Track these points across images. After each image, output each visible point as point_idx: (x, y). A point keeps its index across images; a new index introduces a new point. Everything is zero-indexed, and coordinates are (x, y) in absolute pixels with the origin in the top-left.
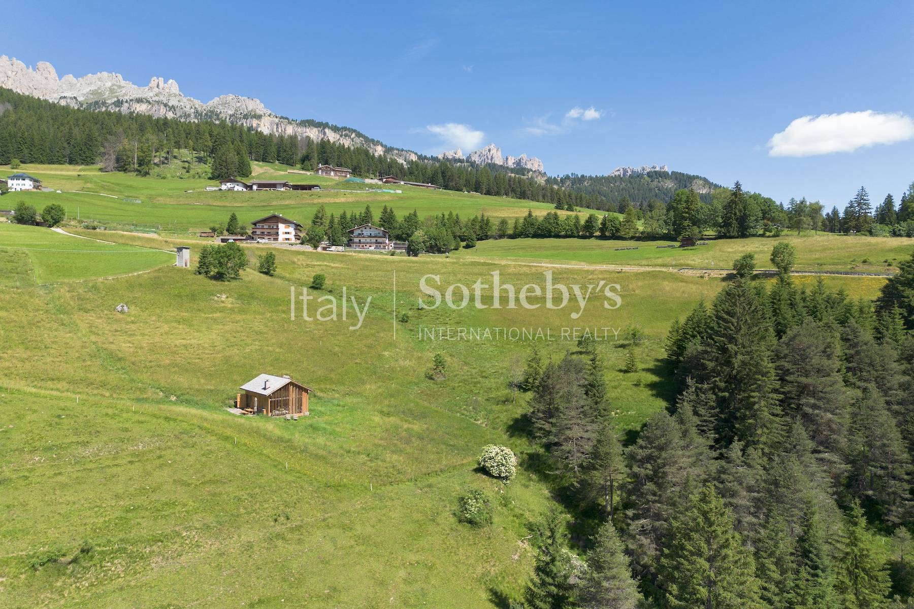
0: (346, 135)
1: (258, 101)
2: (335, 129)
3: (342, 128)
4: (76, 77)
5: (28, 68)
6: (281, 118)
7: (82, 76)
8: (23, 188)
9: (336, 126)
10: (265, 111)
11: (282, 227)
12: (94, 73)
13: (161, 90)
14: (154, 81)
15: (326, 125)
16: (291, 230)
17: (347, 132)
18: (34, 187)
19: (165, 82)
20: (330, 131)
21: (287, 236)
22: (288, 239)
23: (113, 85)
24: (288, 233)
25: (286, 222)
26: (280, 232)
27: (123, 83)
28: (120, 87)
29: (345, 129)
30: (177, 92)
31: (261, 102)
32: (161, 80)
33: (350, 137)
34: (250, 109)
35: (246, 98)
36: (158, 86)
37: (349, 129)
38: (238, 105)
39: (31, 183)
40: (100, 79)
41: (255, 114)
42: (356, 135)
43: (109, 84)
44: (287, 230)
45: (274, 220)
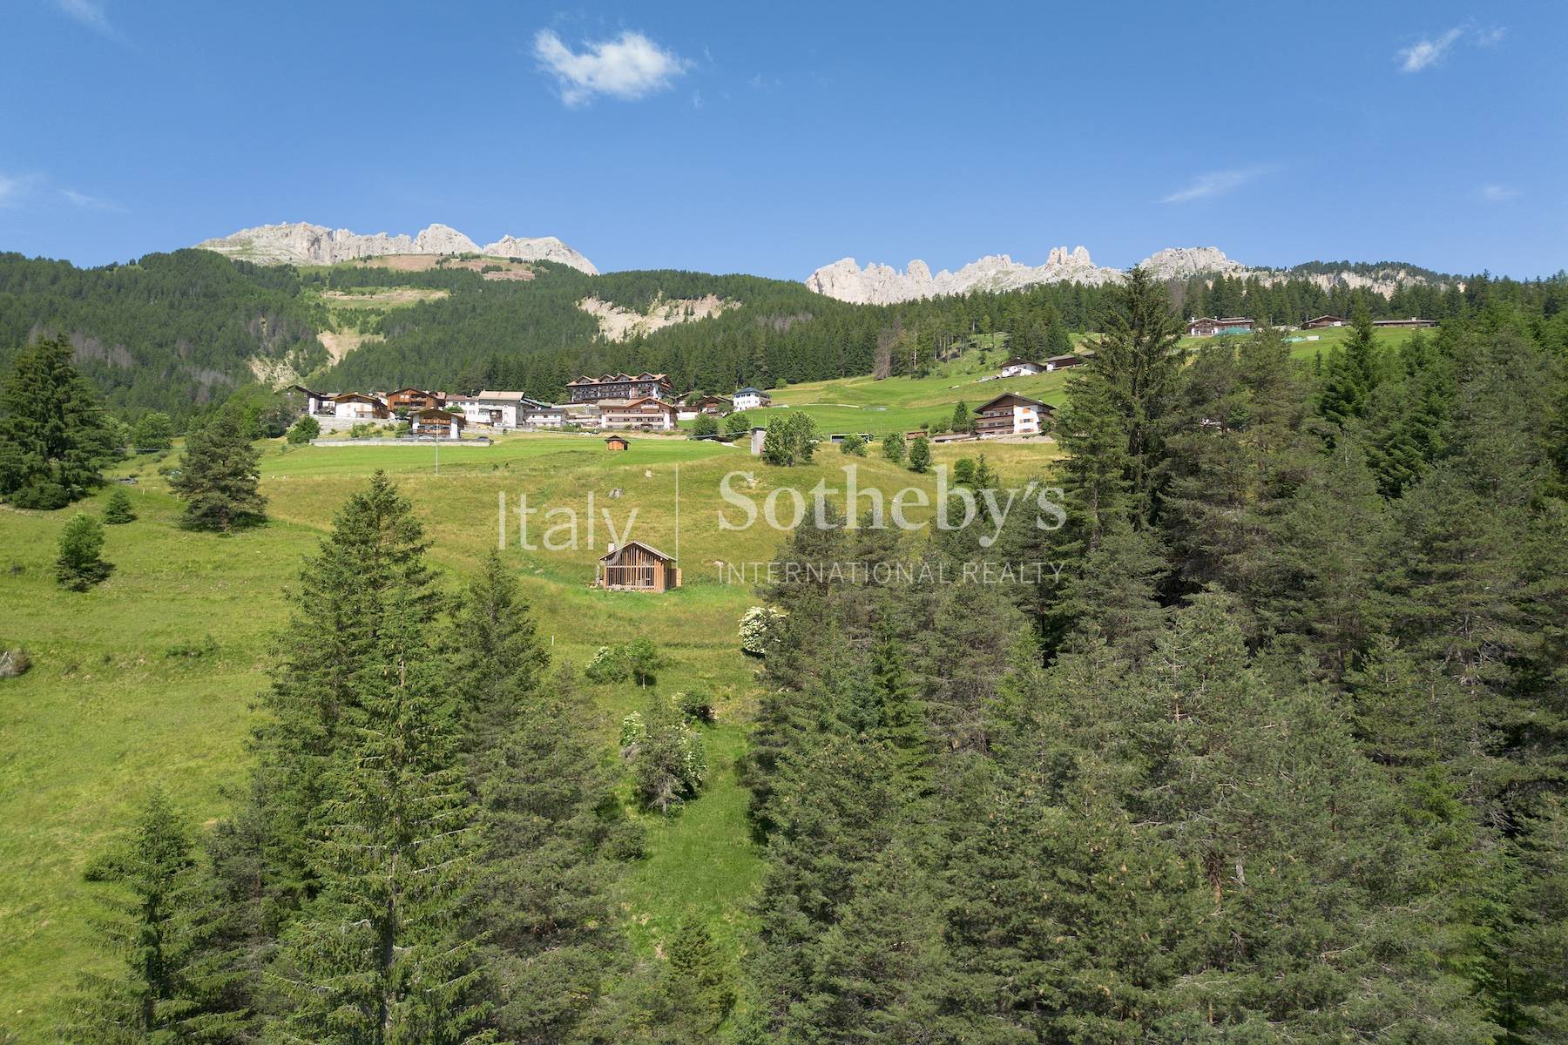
0: (1385, 278)
1: (1215, 250)
2: (1362, 270)
3: (1378, 265)
4: (952, 272)
5: (898, 273)
6: (1258, 269)
7: (959, 269)
8: (748, 406)
9: (1363, 265)
10: (1227, 263)
11: (1019, 412)
12: (974, 261)
13: (1063, 266)
14: (1054, 254)
15: (1345, 266)
16: (1033, 415)
17: (1388, 271)
18: (762, 404)
19: (1070, 252)
20: (1352, 275)
21: (1027, 426)
22: (1028, 430)
23: (998, 273)
24: (1028, 420)
25: (1024, 402)
26: (1016, 420)
27: (1011, 266)
28: (1008, 273)
29: (1383, 265)
30: (1088, 263)
31: (1220, 251)
32: (1064, 249)
33: (1393, 278)
34: (1200, 266)
35: (1194, 249)
36: (1059, 261)
37: (1393, 266)
38: (1182, 262)
39: (758, 399)
40: (980, 268)
41: (1209, 273)
42: (1408, 273)
43: (992, 273)
44: (1027, 416)
45: (1007, 401)
